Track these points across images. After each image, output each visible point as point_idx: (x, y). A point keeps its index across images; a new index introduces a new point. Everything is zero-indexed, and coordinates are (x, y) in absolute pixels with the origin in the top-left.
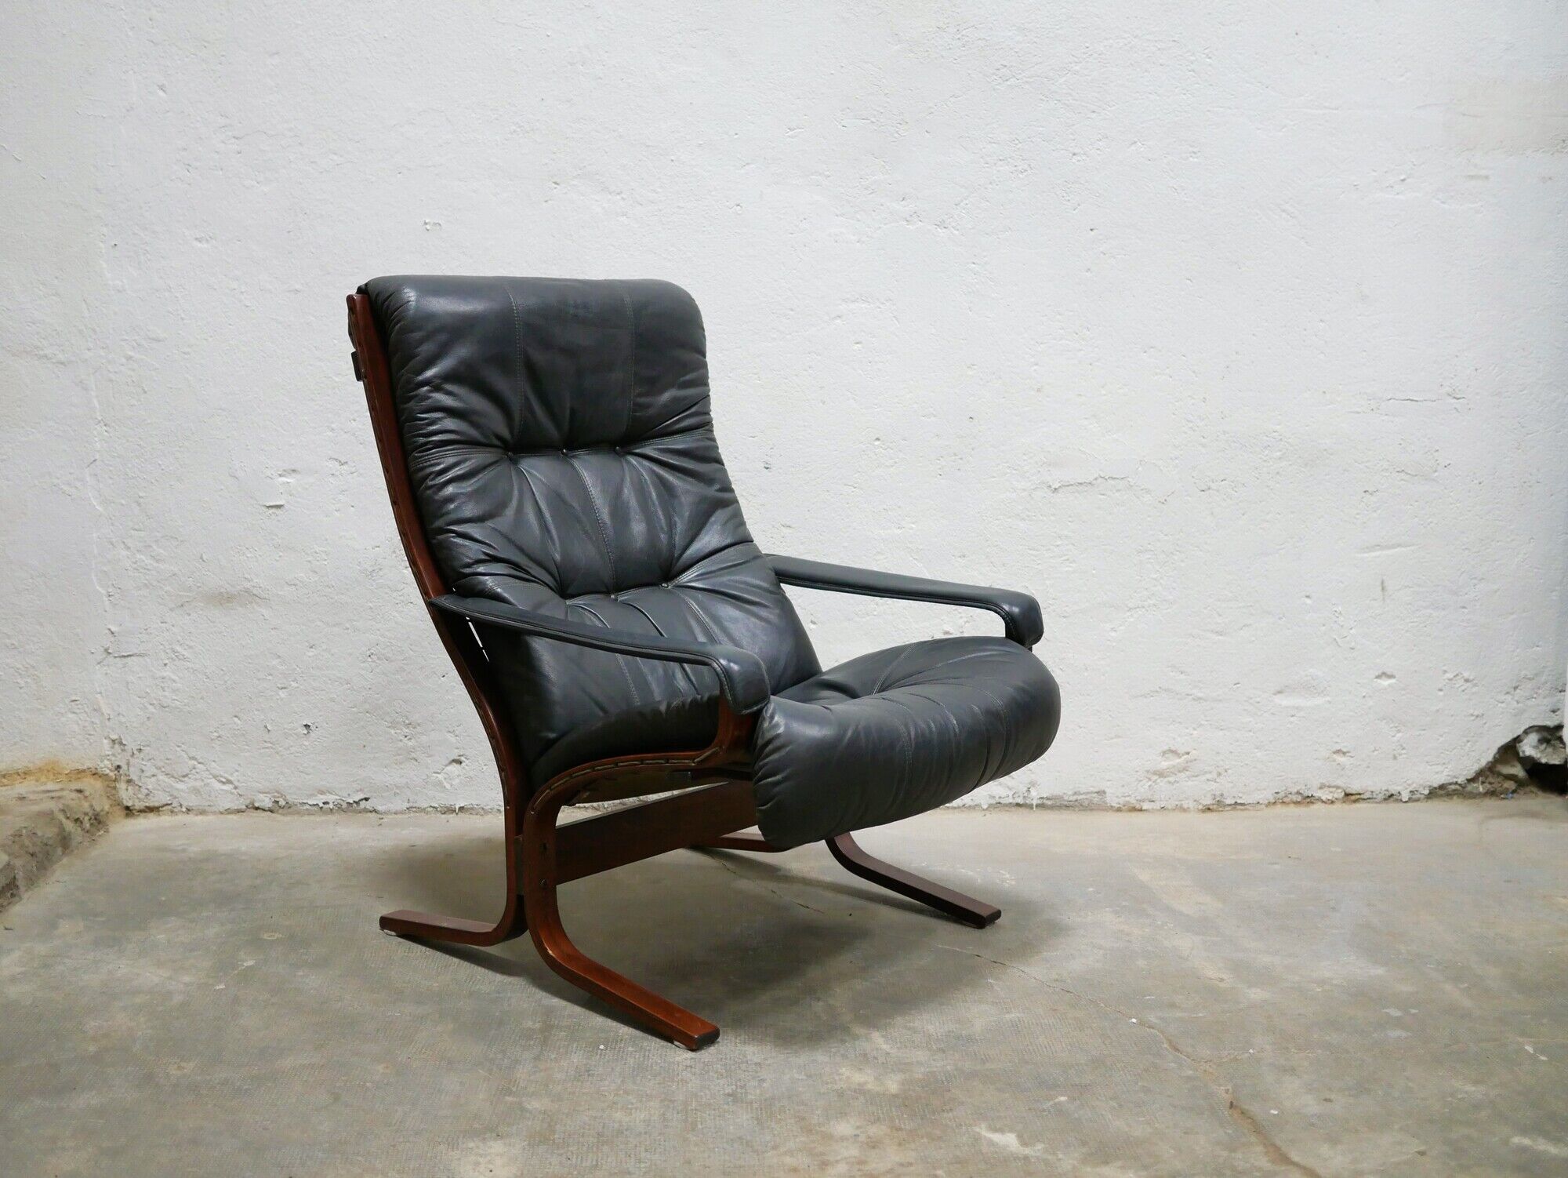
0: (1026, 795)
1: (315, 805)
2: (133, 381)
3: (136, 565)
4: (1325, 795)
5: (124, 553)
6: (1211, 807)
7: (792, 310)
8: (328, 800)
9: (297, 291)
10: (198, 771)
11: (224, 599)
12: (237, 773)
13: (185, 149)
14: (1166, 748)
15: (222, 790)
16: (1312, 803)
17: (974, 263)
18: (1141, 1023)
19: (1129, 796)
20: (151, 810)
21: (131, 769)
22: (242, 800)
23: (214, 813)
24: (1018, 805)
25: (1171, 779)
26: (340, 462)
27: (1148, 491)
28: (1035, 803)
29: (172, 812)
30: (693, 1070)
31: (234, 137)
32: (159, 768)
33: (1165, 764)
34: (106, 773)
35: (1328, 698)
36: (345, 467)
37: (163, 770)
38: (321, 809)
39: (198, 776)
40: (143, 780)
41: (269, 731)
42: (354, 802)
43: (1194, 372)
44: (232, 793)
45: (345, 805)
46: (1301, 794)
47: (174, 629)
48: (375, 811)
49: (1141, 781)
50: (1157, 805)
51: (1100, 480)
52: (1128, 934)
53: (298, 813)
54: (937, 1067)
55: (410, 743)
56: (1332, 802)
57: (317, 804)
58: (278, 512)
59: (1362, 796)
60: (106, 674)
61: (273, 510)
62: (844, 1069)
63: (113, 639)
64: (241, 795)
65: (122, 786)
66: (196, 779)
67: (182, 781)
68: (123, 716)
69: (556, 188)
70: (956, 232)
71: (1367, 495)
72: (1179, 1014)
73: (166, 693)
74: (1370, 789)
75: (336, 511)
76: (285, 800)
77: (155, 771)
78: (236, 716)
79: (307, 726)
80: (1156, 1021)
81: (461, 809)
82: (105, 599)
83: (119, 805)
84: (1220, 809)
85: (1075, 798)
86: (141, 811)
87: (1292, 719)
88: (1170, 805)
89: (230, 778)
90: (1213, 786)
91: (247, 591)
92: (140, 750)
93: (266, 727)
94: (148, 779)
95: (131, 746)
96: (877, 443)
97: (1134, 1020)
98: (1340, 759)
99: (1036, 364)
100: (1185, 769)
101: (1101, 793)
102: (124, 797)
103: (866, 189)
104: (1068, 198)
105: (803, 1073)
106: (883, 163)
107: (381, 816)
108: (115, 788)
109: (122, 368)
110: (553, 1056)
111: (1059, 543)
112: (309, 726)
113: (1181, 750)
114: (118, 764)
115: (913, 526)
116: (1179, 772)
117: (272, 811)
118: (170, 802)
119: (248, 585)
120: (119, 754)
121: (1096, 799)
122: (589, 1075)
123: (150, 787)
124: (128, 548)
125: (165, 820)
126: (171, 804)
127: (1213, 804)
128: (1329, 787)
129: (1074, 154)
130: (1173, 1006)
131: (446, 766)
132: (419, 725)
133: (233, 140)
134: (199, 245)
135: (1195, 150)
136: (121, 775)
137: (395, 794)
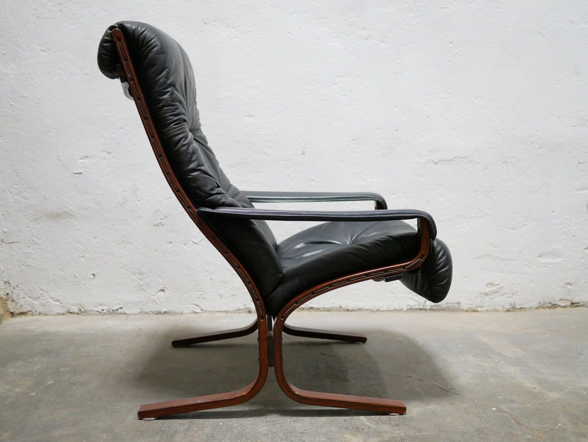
0: (424, 304)
1: (97, 311)
2: (13, 116)
3: (14, 201)
4: (562, 304)
5: (10, 195)
6: (510, 310)
7: (314, 80)
8: (104, 309)
9: (88, 74)
10: (44, 295)
11: (55, 216)
12: (61, 297)
13: (36, 10)
14: (488, 282)
15: (56, 304)
16: (556, 307)
17: (397, 59)
18: (498, 410)
19: (472, 305)
20: (23, 313)
21: (14, 295)
22: (64, 309)
23: (51, 315)
24: (420, 309)
25: (491, 297)
26: (108, 152)
27: (478, 163)
28: (428, 308)
29: (32, 314)
30: (268, 436)
31: (59, 4)
32: (26, 294)
33: (488, 290)
34: (2, 297)
35: (563, 259)
36: (110, 155)
37: (28, 295)
38: (100, 313)
39: (44, 298)
40: (19, 300)
41: (76, 277)
42: (116, 309)
43: (499, 108)
44: (60, 306)
45: (111, 311)
46: (551, 303)
47: (33, 230)
48: (125, 314)
49: (477, 298)
50: (484, 309)
51: (456, 158)
52: (482, 366)
53: (90, 315)
54: (395, 434)
55: (141, 282)
56: (565, 307)
57: (99, 311)
58: (80, 176)
59: (579, 304)
60: (2, 251)
61: (77, 175)
62: (347, 435)
63: (5, 235)
64: (64, 307)
65: (9, 302)
66: (43, 300)
67: (36, 300)
68: (10, 270)
69: (205, 26)
70: (389, 44)
71: (580, 164)
72: (517, 406)
73: (29, 260)
74: (583, 301)
75: (106, 175)
76: (84, 309)
77: (24, 296)
78: (61, 270)
79: (94, 275)
80: (506, 409)
81: (165, 312)
82: (1, 216)
83: (8, 311)
84: (514, 310)
85: (446, 306)
86: (18, 314)
87: (546, 268)
88: (491, 308)
89: (59, 299)
90: (510, 300)
91: (66, 212)
92: (17, 286)
93: (75, 275)
94: (21, 300)
95: (13, 284)
96: (354, 142)
97: (494, 409)
98: (569, 287)
99: (426, 105)
100: (497, 292)
101: (459, 303)
102: (10, 307)
103: (347, 25)
104: (440, 28)
105: (325, 438)
106: (355, 13)
107: (128, 316)
108: (6, 304)
109: (8, 110)
110: (195, 429)
111: (438, 187)
112: (95, 275)
113: (495, 283)
114: (7, 292)
115: (371, 180)
116: (495, 293)
117: (78, 314)
118: (31, 310)
119: (66, 209)
120: (8, 288)
121: (456, 306)
122: (213, 439)
123: (22, 303)
124: (11, 193)
125: (28, 318)
126: (31, 311)
127: (511, 308)
128: (564, 300)
129: (443, 8)
130: (512, 401)
131: (158, 292)
132: (145, 273)
133: (58, 5)
134: (42, 53)
135: (498, 5)
136: (9, 298)
137: (135, 306)
